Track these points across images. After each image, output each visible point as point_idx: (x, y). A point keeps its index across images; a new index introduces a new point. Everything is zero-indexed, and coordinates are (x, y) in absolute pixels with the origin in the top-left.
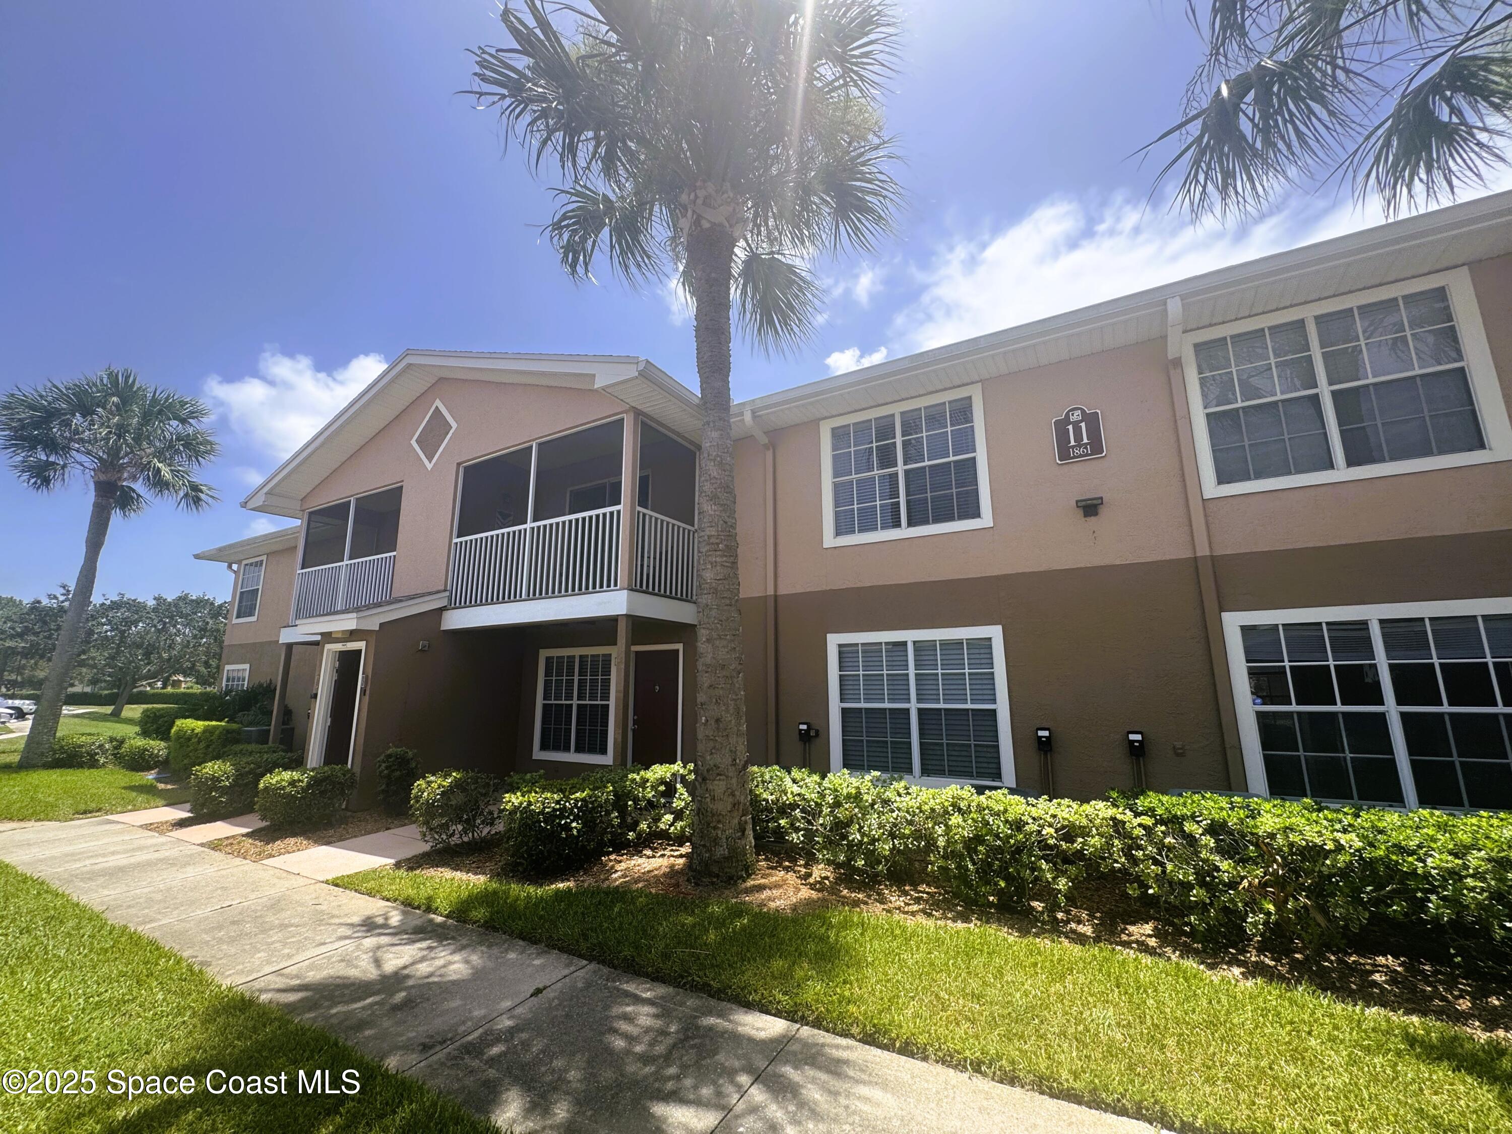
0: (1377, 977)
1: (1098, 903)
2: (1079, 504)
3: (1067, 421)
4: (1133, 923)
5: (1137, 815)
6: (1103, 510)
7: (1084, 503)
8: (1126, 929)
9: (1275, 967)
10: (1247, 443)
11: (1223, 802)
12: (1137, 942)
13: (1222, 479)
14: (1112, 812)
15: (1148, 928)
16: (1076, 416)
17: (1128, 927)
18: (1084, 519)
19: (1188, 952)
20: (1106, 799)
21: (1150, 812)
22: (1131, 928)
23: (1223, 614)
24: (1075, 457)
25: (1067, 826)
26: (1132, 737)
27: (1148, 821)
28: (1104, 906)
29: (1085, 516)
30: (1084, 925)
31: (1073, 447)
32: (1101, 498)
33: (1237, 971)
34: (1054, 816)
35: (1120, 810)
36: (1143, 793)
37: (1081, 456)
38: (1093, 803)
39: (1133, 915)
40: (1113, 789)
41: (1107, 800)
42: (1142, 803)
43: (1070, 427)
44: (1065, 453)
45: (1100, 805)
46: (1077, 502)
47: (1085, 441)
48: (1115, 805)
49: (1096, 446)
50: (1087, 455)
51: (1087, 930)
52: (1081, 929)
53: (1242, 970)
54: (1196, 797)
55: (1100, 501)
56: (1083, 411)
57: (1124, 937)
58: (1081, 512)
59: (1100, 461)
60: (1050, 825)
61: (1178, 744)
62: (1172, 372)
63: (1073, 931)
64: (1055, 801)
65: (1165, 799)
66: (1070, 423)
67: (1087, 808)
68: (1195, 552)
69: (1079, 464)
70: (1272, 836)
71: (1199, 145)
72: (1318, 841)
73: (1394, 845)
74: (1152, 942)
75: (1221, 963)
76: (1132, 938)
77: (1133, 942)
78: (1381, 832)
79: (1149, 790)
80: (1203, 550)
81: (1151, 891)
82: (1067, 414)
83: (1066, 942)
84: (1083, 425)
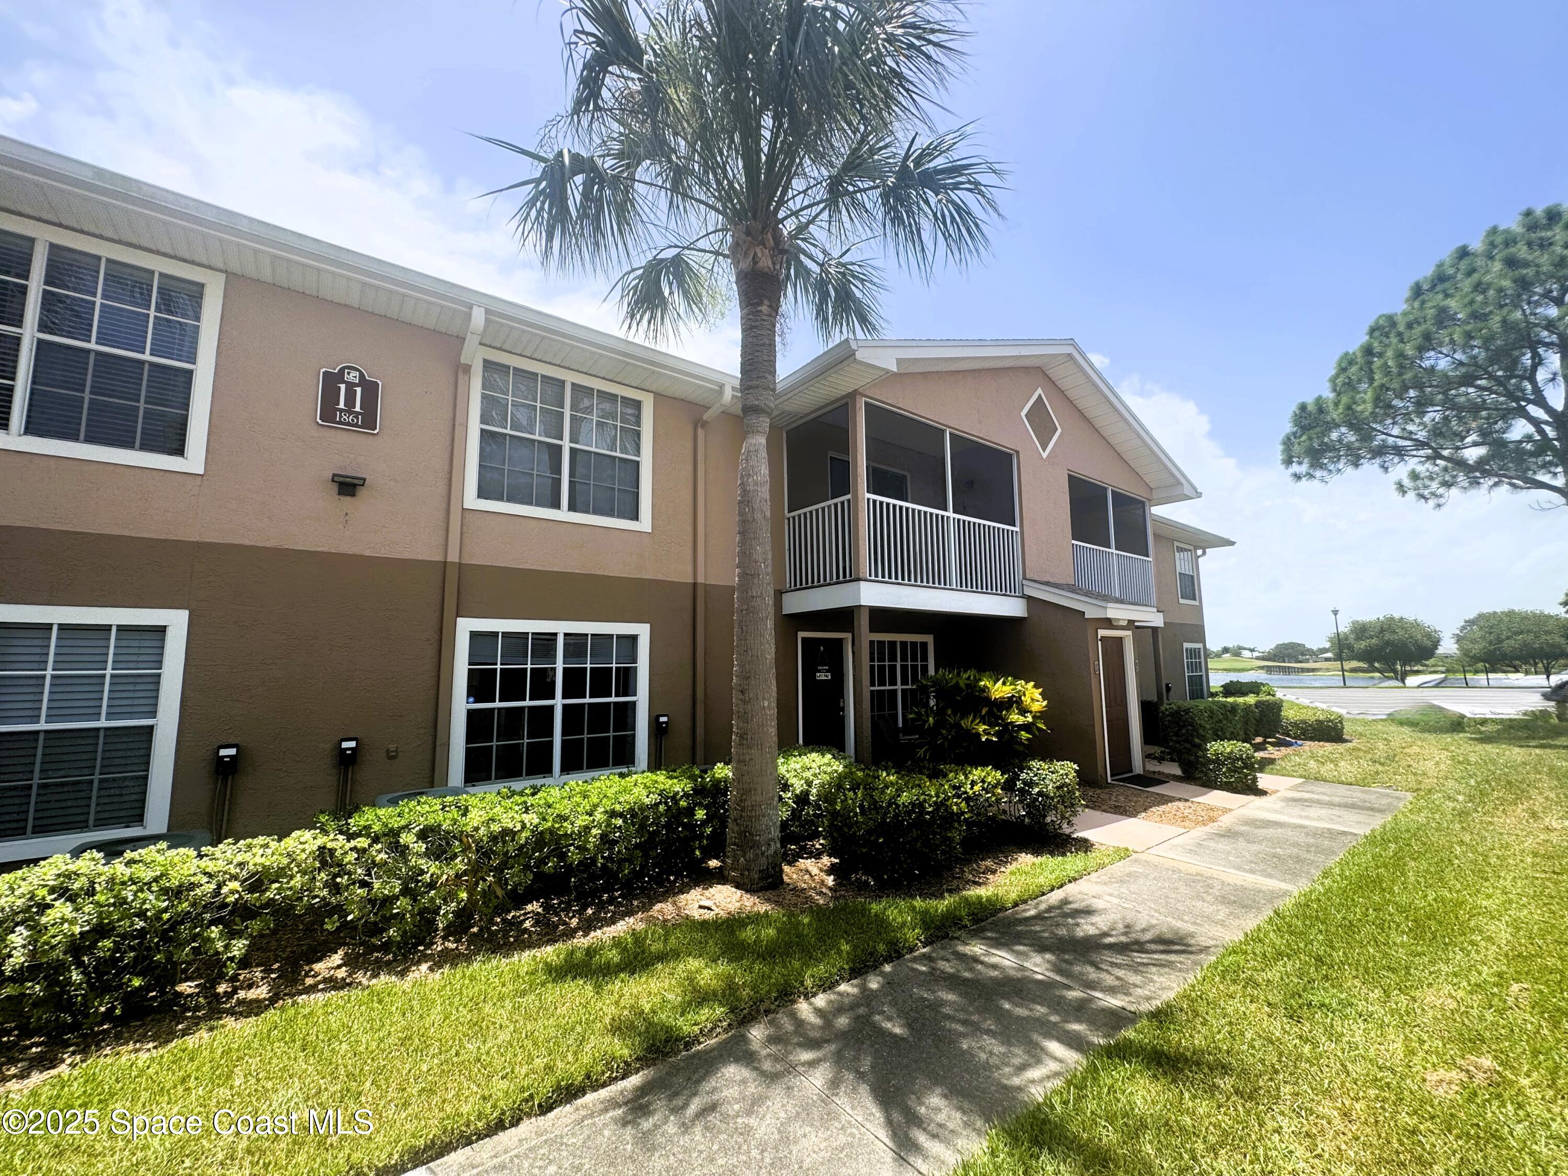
0: (527, 924)
1: (276, 950)
2: (336, 479)
3: (340, 377)
4: (320, 960)
5: (350, 837)
6: (362, 493)
7: (342, 479)
8: (312, 970)
9: (457, 948)
10: (506, 467)
11: (437, 804)
12: (325, 980)
13: (483, 493)
14: (321, 840)
15: (336, 959)
16: (353, 377)
17: (314, 966)
18: (337, 497)
19: (380, 968)
20: (312, 827)
21: (365, 831)
22: (318, 967)
23: (459, 619)
24: (340, 423)
25: (257, 872)
26: (345, 745)
27: (363, 842)
28: (284, 951)
29: (339, 494)
30: (258, 987)
31: (341, 410)
32: (364, 480)
33: (424, 967)
34: (241, 865)
35: (332, 836)
36: (357, 809)
37: (348, 424)
38: (294, 835)
39: (319, 948)
40: (322, 812)
41: (316, 828)
42: (356, 822)
43: (343, 387)
44: (329, 413)
45: (307, 835)
46: (334, 475)
47: (358, 409)
48: (325, 832)
49: (369, 420)
50: (356, 425)
51: (261, 992)
52: (252, 994)
53: (429, 964)
54: (413, 803)
55: (361, 482)
56: (361, 374)
57: (309, 981)
58: (335, 487)
59: (371, 437)
60: (234, 877)
61: (392, 747)
62: (460, 376)
63: (240, 1002)
64: (242, 842)
65: (381, 812)
66: (344, 382)
67: (290, 843)
68: (446, 557)
69: (344, 433)
70: (477, 829)
71: (537, 187)
72: (510, 826)
73: (558, 816)
74: (342, 973)
75: (410, 966)
76: (319, 978)
77: (319, 982)
78: (550, 806)
79: (365, 805)
80: (453, 557)
81: (350, 918)
82: (342, 370)
83: (229, 1021)
84: (359, 390)
